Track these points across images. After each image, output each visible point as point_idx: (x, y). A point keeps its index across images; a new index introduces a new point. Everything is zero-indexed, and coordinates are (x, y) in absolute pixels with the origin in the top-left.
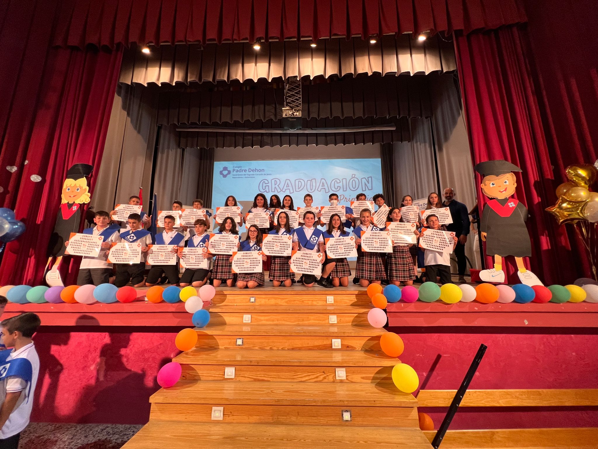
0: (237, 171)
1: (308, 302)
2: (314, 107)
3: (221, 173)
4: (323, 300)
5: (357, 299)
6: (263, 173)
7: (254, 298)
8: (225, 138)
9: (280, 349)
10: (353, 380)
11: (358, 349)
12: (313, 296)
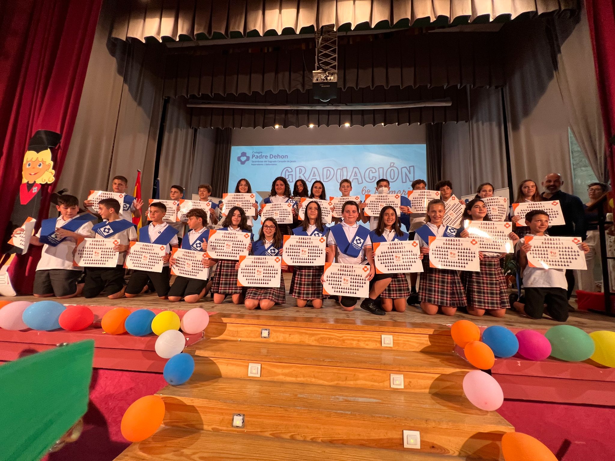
0: (257, 157)
1: (352, 342)
2: (351, 74)
3: (239, 159)
4: (378, 341)
5: (430, 341)
6: (286, 159)
7: (267, 331)
8: (243, 117)
9: (309, 439)
11: (453, 452)
12: (360, 333)
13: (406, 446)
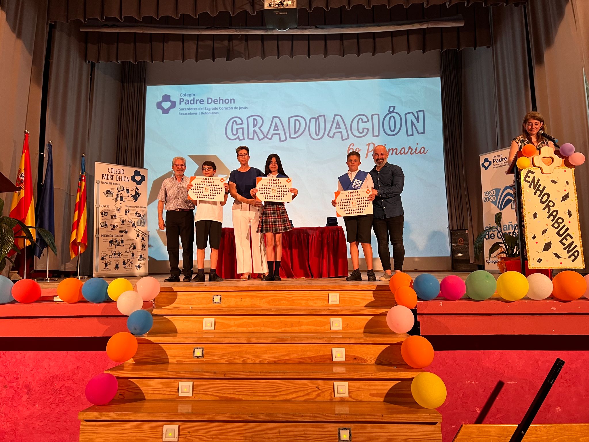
0: (188, 102)
1: (301, 302)
3: (159, 105)
5: (374, 296)
6: (233, 105)
8: (165, 44)
9: (257, 362)
10: (359, 398)
11: (370, 361)
12: (308, 293)
13: (334, 359)
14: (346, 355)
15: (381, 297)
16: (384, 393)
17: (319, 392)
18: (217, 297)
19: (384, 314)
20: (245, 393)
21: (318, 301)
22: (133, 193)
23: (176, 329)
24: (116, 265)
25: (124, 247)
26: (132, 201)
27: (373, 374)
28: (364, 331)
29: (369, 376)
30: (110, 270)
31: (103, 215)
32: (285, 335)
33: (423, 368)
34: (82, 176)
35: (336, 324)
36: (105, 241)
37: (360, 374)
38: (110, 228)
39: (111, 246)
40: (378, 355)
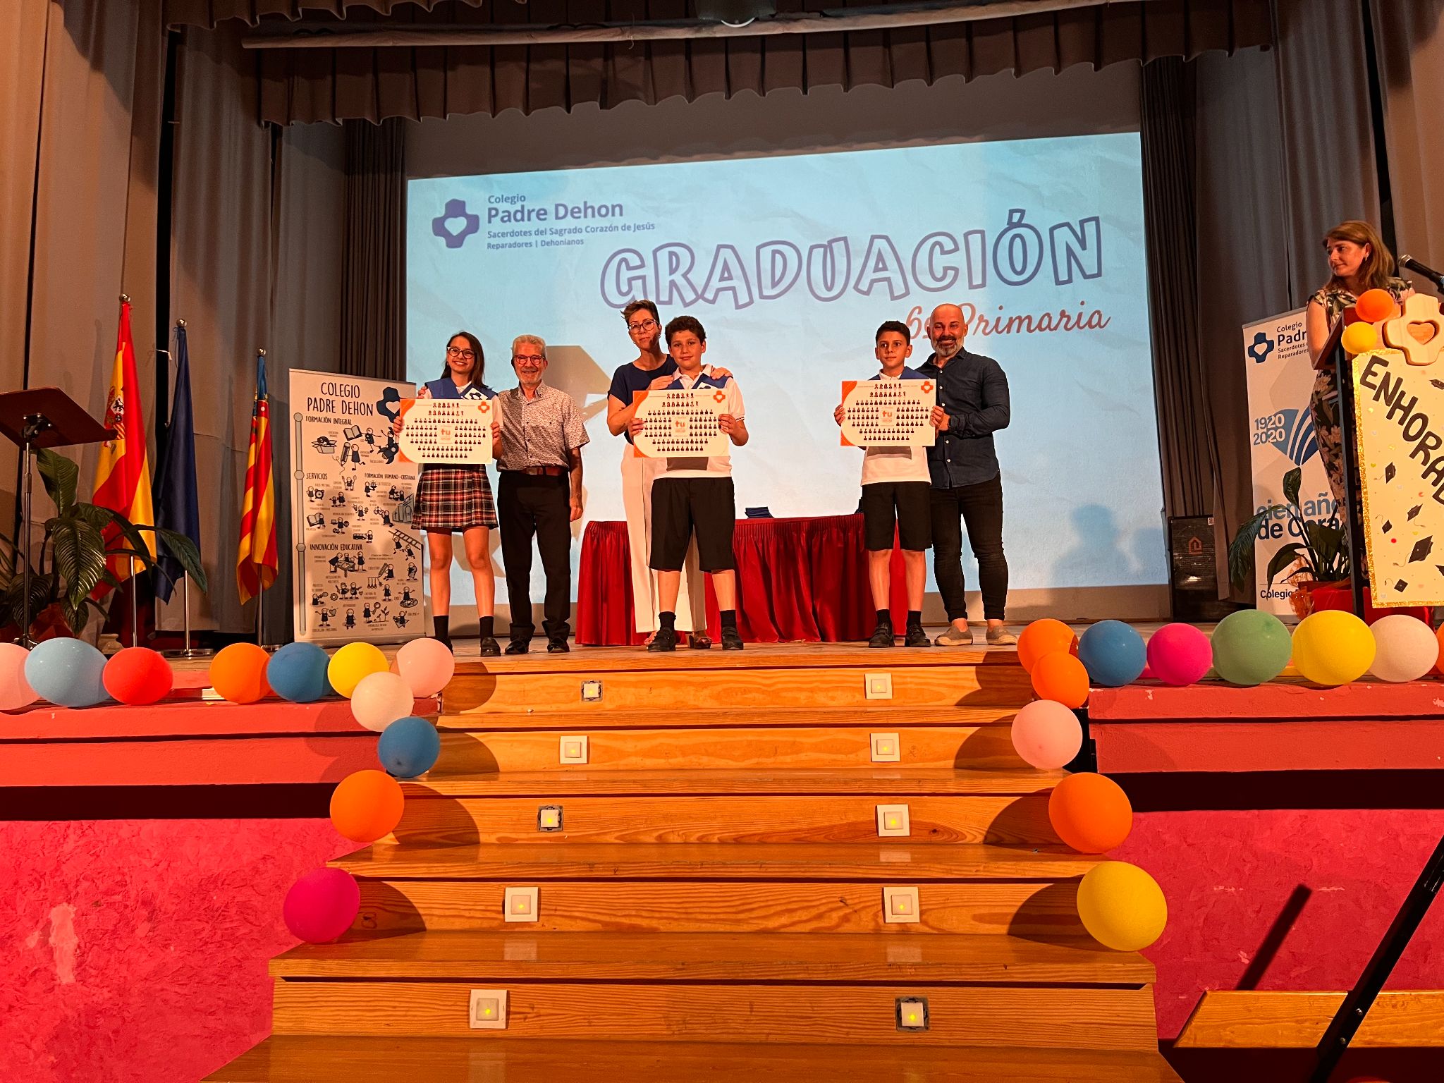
0: (508, 217)
1: (798, 695)
3: (438, 227)
4: (854, 689)
5: (978, 680)
6: (617, 220)
8: (450, 75)
9: (693, 839)
10: (945, 926)
11: (973, 837)
12: (815, 674)
13: (882, 833)
14: (911, 823)
15: (999, 682)
16: (1007, 914)
17: (848, 911)
18: (592, 685)
19: (1007, 723)
20: (665, 915)
21: (839, 693)
22: (384, 444)
23: (497, 764)
24: (348, 616)
25: (364, 574)
26: (381, 462)
27: (981, 868)
28: (955, 762)
29: (970, 871)
30: (334, 630)
31: (313, 498)
32: (759, 774)
33: (1106, 851)
34: (259, 405)
35: (885, 749)
36: (319, 559)
37: (946, 867)
38: (331, 527)
39: (335, 571)
40: (992, 820)
